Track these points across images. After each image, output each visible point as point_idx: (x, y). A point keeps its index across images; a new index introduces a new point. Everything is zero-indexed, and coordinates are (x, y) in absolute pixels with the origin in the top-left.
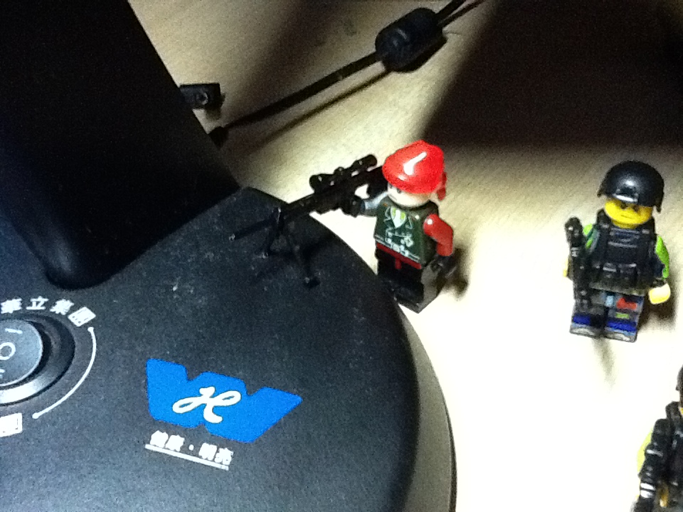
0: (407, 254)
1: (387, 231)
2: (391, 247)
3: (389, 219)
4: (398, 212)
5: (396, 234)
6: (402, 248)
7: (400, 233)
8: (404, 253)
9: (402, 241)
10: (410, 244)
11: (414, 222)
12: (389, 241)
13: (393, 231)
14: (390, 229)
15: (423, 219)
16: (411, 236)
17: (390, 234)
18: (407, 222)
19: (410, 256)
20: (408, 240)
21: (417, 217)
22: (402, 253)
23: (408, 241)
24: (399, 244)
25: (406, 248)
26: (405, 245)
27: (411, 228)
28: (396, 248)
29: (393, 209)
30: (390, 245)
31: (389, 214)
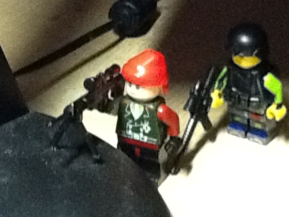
5: (136, 125)
6: (142, 135)
7: (139, 123)
11: (150, 111)
13: (133, 124)
17: (131, 126)
23: (146, 128)
24: (139, 132)
26: (144, 132)
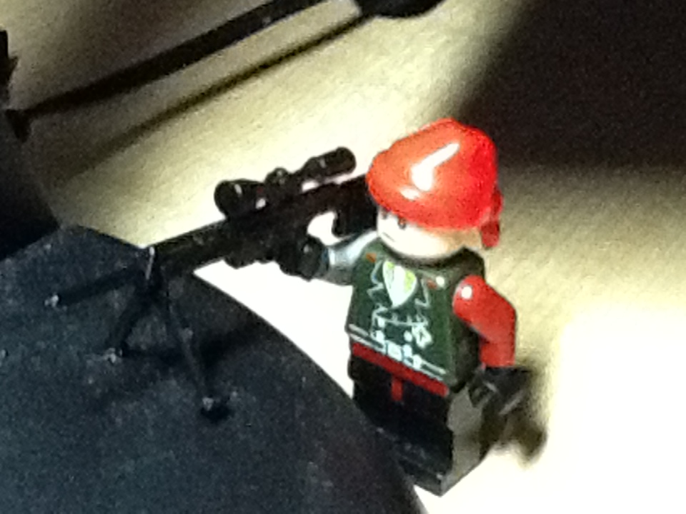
0: (418, 363)
1: (374, 315)
2: (383, 351)
3: (380, 286)
4: (400, 270)
5: (395, 321)
6: (408, 350)
7: (403, 319)
8: (411, 361)
9: (408, 337)
10: (425, 340)
11: (434, 291)
12: (380, 337)
13: (388, 315)
14: (382, 309)
15: (451, 287)
16: (426, 323)
17: (382, 322)
18: (418, 294)
19: (424, 367)
20: (420, 333)
21: (441, 281)
22: (407, 363)
23: (421, 335)
24: (401, 342)
25: (416, 350)
26: (413, 344)
27: (426, 305)
28: (394, 351)
29: (388, 265)
30: (380, 346)
31: (380, 277)
